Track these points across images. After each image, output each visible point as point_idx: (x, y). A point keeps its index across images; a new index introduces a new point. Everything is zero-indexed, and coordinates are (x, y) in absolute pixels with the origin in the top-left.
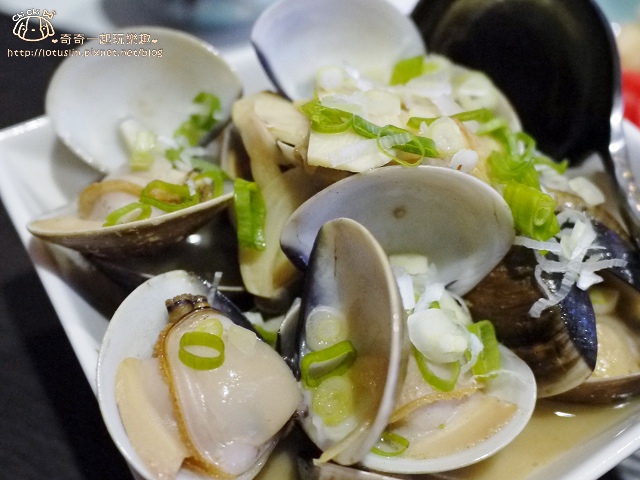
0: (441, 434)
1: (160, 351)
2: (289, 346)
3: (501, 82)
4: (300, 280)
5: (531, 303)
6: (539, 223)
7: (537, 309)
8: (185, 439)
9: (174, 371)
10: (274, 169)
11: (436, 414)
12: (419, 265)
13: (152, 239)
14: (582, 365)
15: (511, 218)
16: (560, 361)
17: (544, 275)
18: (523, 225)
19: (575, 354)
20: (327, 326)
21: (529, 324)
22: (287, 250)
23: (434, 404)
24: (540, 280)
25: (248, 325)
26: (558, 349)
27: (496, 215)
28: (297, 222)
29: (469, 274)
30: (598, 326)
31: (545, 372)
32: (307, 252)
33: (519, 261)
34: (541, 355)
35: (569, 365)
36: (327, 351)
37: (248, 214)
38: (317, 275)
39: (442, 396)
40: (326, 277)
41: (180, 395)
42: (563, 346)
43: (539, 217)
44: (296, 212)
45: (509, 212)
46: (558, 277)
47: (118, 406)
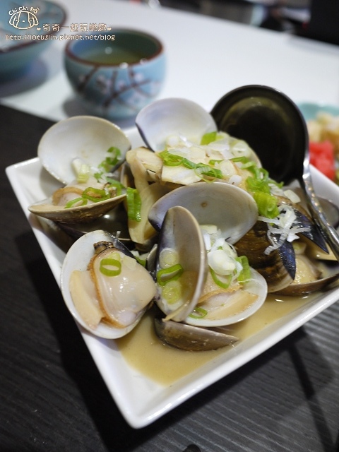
0: (222, 308)
1: (91, 268)
2: (152, 266)
3: (252, 145)
4: (157, 236)
5: (266, 248)
6: (270, 210)
7: (268, 251)
8: (102, 308)
9: (97, 277)
10: (145, 183)
11: (220, 299)
12: (213, 229)
13: (87, 215)
14: (289, 277)
15: (257, 208)
16: (278, 275)
17: (272, 235)
18: (262, 211)
19: (286, 272)
20: (170, 257)
21: (264, 258)
22: (151, 221)
23: (219, 294)
24: (270, 237)
25: (132, 256)
26: (278, 270)
27: (250, 206)
28: (156, 208)
29: (236, 235)
30: (296, 260)
31: (271, 280)
32: (161, 223)
33: (260, 228)
34: (270, 273)
35: (283, 277)
36: (169, 269)
37: (133, 204)
38: (165, 233)
39: (223, 290)
40: (169, 234)
41: (100, 288)
42: (280, 268)
43: (270, 208)
44: (156, 203)
45: (256, 205)
46: (278, 236)
47: (71, 293)
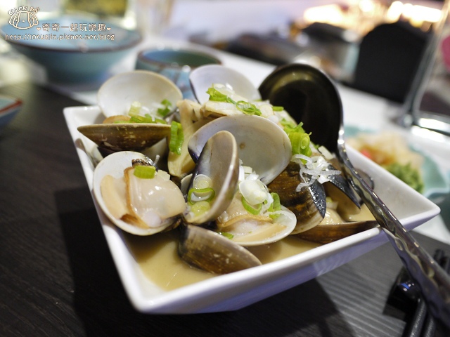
0: (249, 235)
2: (186, 189)
5: (296, 186)
6: (303, 148)
7: (299, 189)
8: (129, 206)
9: (130, 177)
10: (190, 122)
11: (247, 226)
12: (249, 169)
14: (318, 215)
15: (291, 146)
16: (308, 213)
17: (304, 174)
18: (295, 149)
19: (316, 210)
20: (203, 182)
21: (295, 196)
22: (191, 152)
23: (248, 220)
24: (302, 176)
26: (308, 207)
27: (285, 144)
28: (196, 137)
31: (302, 219)
32: (199, 155)
33: (293, 169)
34: (300, 210)
35: (313, 215)
36: (202, 190)
37: (175, 135)
38: (201, 162)
39: (251, 216)
40: (206, 164)
41: (131, 189)
42: (310, 206)
43: (303, 146)
44: (197, 132)
45: (290, 143)
46: (310, 177)
